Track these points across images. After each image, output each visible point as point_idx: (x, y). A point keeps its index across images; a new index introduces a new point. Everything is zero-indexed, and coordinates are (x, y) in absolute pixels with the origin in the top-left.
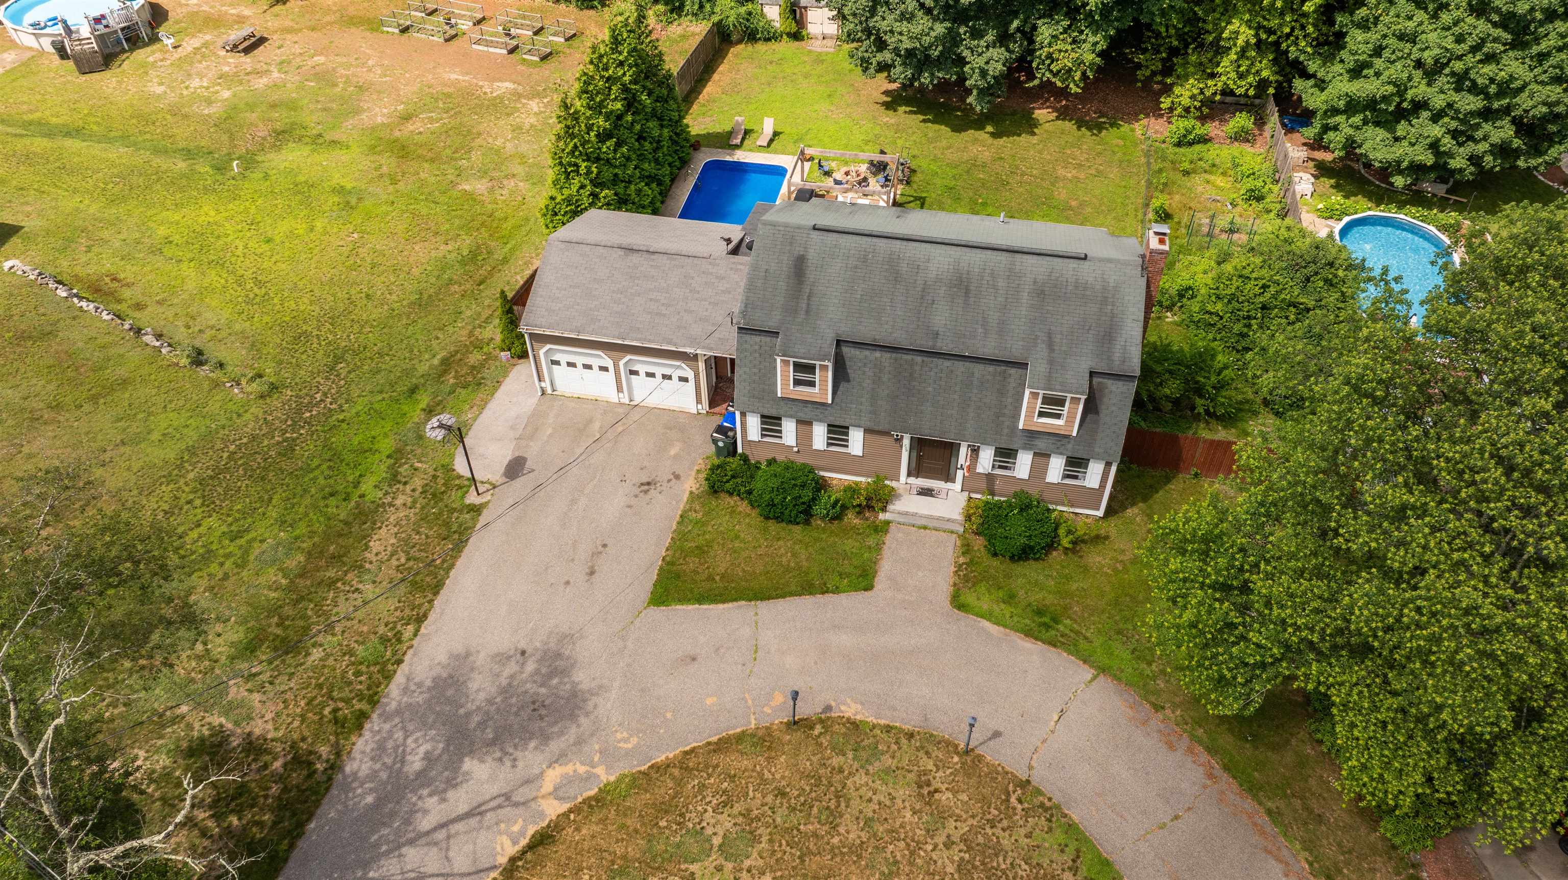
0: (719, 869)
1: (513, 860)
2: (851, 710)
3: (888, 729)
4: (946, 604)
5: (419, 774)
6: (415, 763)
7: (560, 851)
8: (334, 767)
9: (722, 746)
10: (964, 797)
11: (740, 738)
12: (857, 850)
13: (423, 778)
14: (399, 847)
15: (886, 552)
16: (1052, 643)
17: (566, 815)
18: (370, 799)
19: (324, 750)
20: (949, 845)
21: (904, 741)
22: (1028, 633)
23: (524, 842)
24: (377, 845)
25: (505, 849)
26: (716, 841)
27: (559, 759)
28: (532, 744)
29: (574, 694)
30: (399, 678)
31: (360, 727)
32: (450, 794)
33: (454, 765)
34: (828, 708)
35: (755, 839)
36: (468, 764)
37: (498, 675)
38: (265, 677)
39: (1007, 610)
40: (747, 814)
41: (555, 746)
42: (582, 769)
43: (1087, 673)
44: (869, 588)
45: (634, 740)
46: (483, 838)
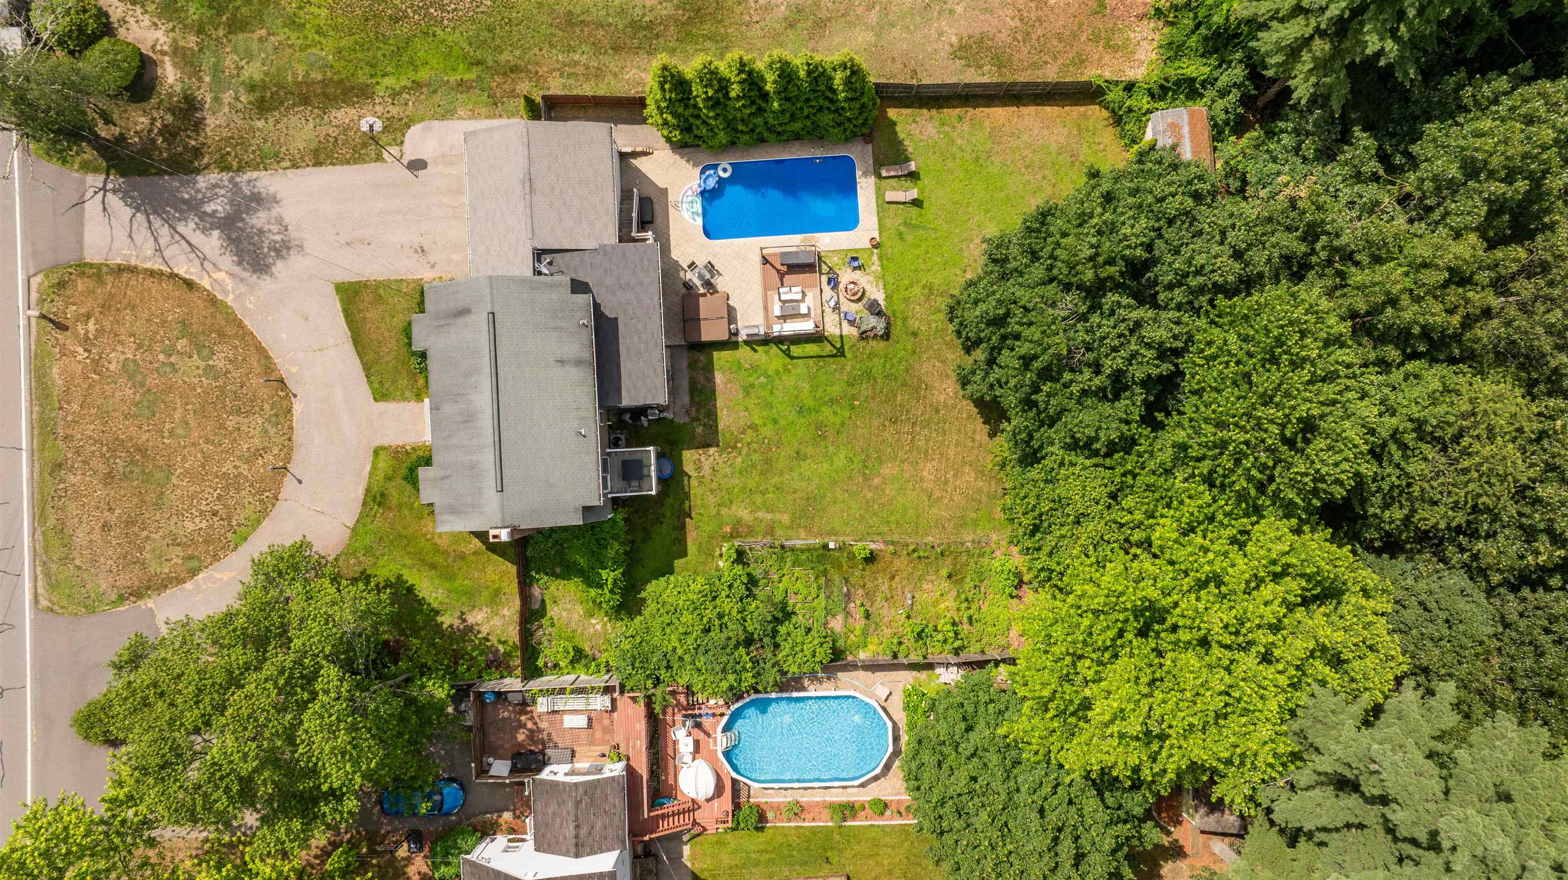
0: (198, 368)
1: (177, 275)
2: (298, 408)
3: (291, 428)
4: (375, 444)
5: (205, 213)
6: (209, 208)
7: (189, 296)
8: (198, 171)
9: (260, 349)
10: (262, 471)
11: (267, 357)
12: (222, 426)
13: (203, 216)
14: (167, 222)
15: (403, 405)
16: (365, 504)
17: (206, 290)
18: (186, 196)
19: (206, 160)
20: (235, 467)
21: (286, 437)
22: (368, 490)
23: (187, 276)
24: (165, 212)
25: (181, 271)
26: (211, 362)
27: (232, 275)
28: (235, 258)
29: (268, 266)
30: (255, 174)
31: (222, 170)
32: (198, 232)
33: (213, 227)
34: (295, 396)
35: (216, 379)
36: (216, 233)
37: (269, 223)
38: (240, 106)
39: (381, 477)
40: (228, 372)
41: (237, 270)
42: (230, 288)
43: (351, 523)
44: (375, 400)
45: (251, 306)
46: (183, 257)
